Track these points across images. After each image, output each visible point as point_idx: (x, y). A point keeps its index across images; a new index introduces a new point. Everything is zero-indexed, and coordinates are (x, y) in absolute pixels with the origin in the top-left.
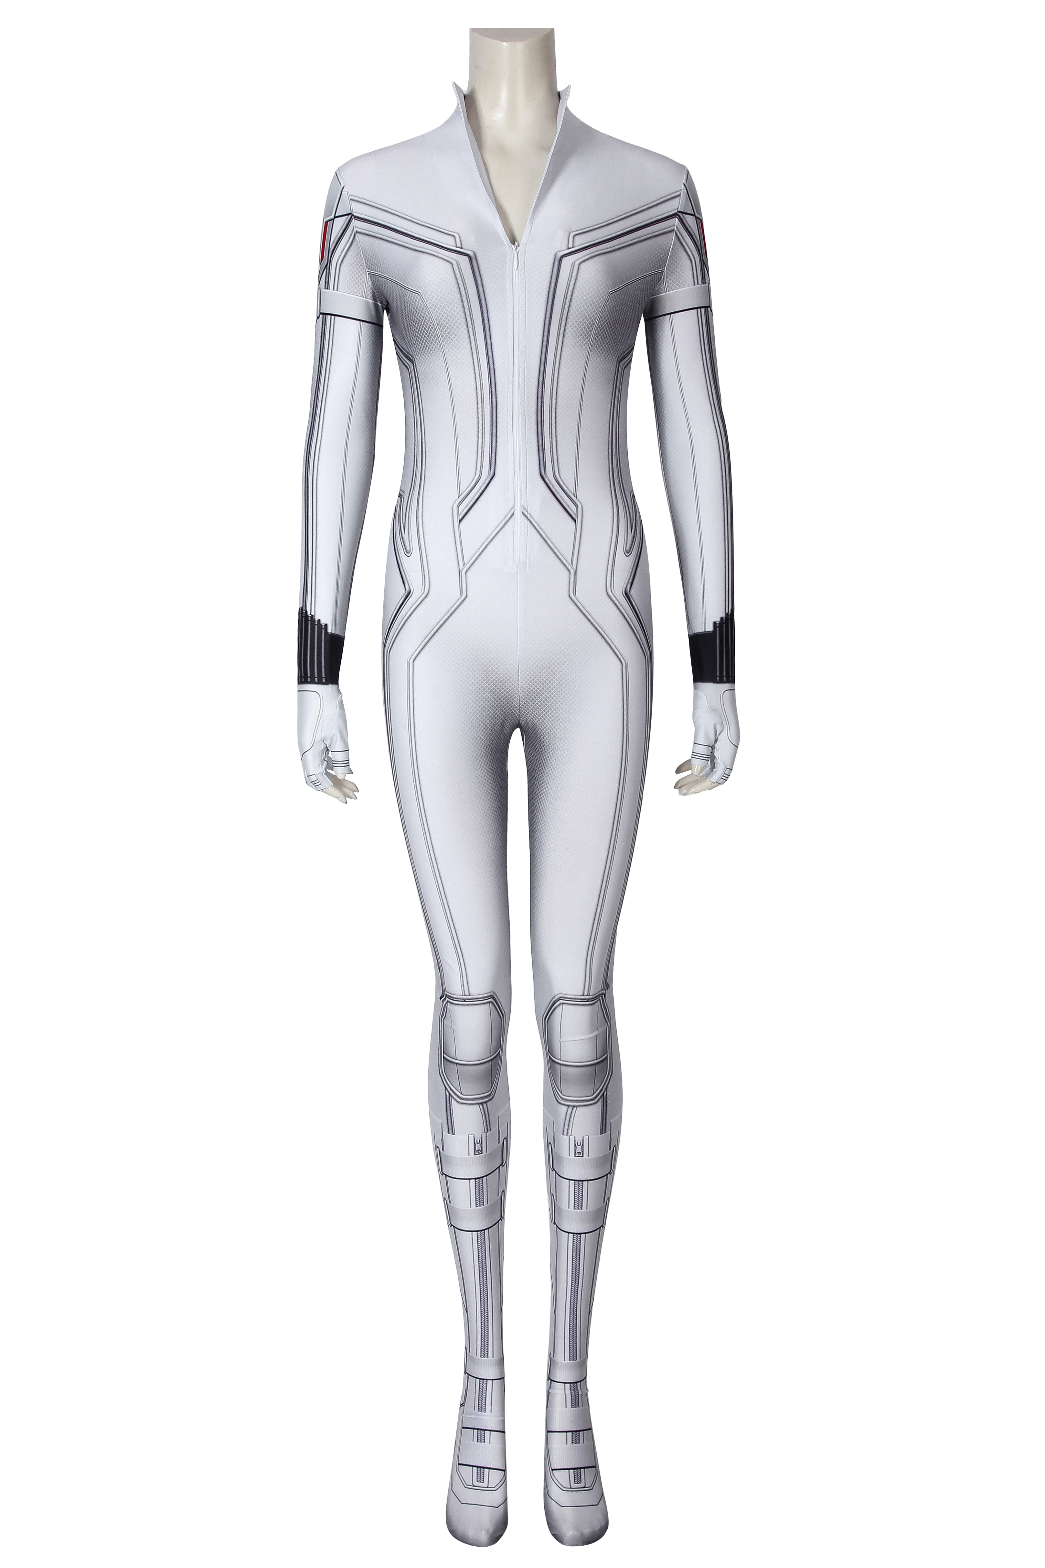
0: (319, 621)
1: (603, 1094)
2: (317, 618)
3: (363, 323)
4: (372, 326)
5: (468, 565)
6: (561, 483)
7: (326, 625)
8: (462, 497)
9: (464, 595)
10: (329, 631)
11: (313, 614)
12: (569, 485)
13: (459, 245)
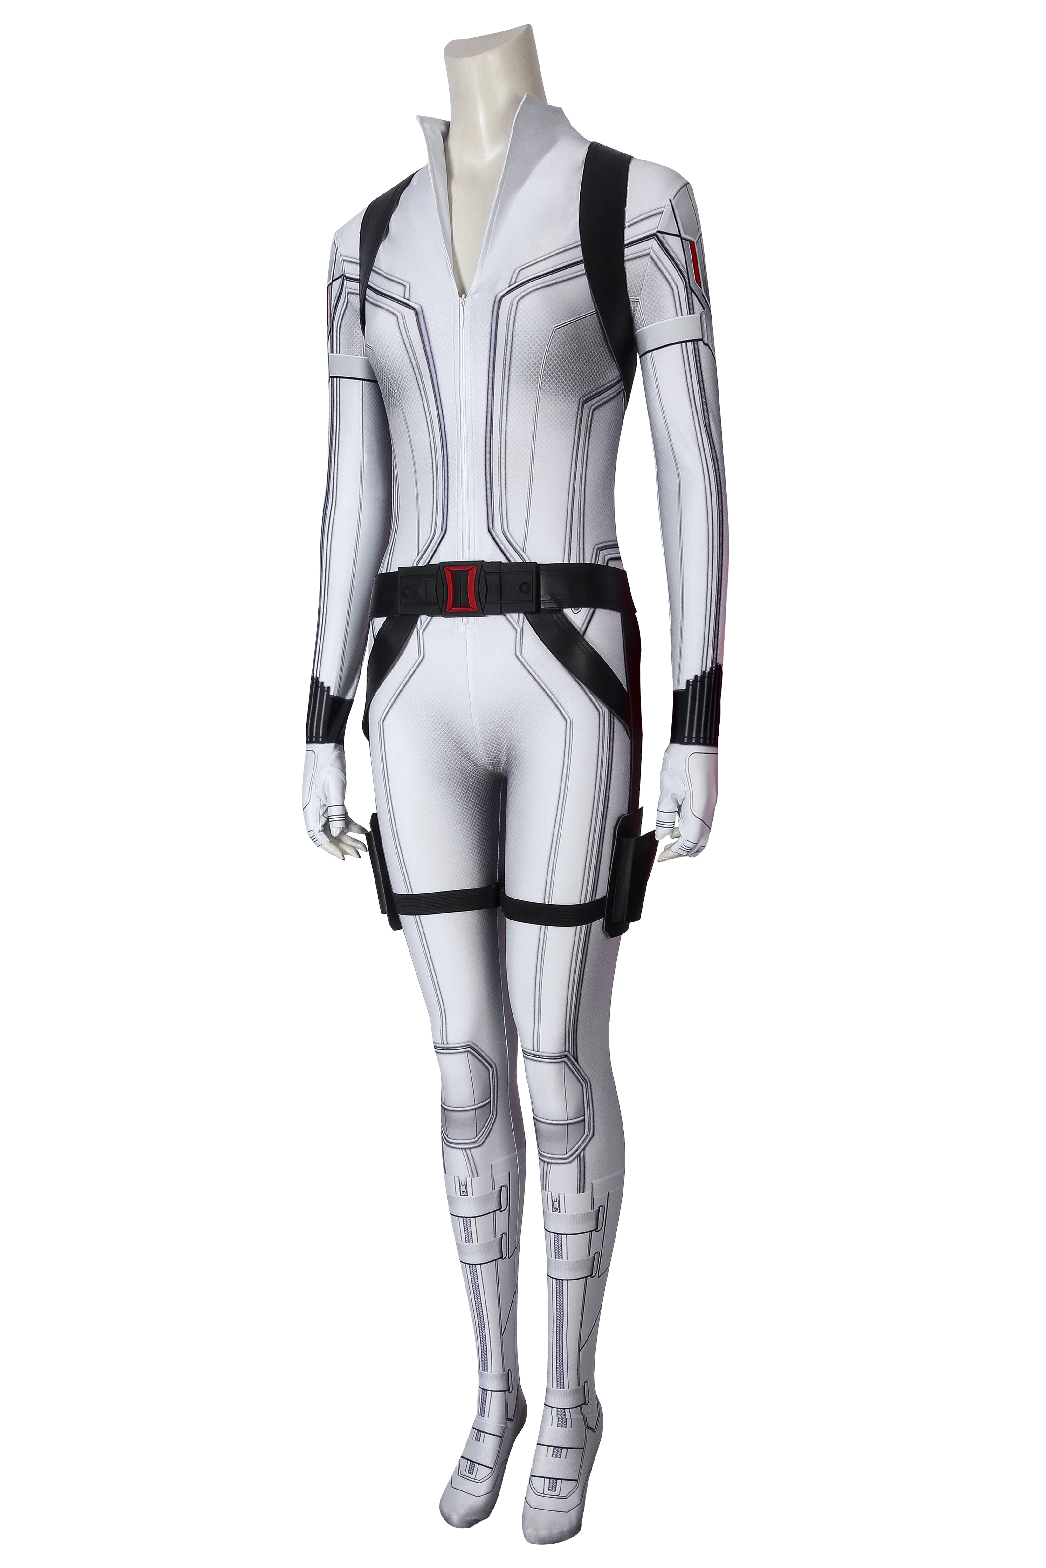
0: (322, 683)
1: (579, 1155)
2: (321, 680)
3: (365, 382)
4: (370, 384)
5: (424, 626)
6: (510, 538)
7: (329, 688)
8: (420, 555)
9: (422, 655)
10: (331, 694)
11: (318, 676)
12: (518, 541)
13: (407, 296)
